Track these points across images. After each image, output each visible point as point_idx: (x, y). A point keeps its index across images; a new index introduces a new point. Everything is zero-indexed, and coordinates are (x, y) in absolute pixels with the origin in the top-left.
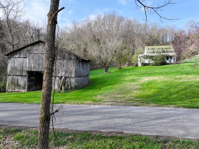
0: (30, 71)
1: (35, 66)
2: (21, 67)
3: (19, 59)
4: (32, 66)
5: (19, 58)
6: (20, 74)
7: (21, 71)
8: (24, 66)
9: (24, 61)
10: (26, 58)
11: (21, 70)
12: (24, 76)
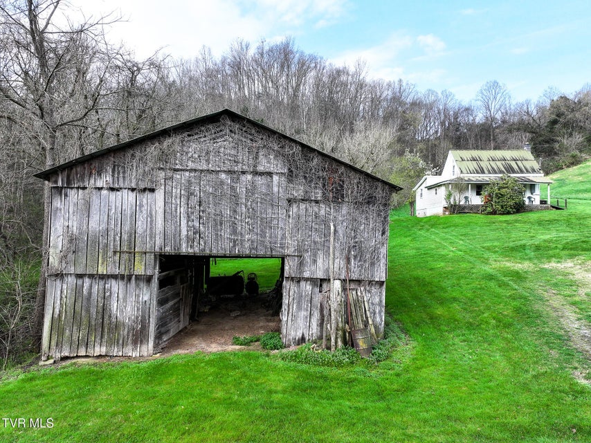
0: (173, 252)
1: (197, 232)
2: (125, 237)
3: (113, 195)
4: (184, 232)
5: (112, 189)
6: (117, 272)
7: (125, 256)
8: (140, 231)
9: (138, 207)
10: (152, 190)
11: (125, 249)
12: (138, 278)
